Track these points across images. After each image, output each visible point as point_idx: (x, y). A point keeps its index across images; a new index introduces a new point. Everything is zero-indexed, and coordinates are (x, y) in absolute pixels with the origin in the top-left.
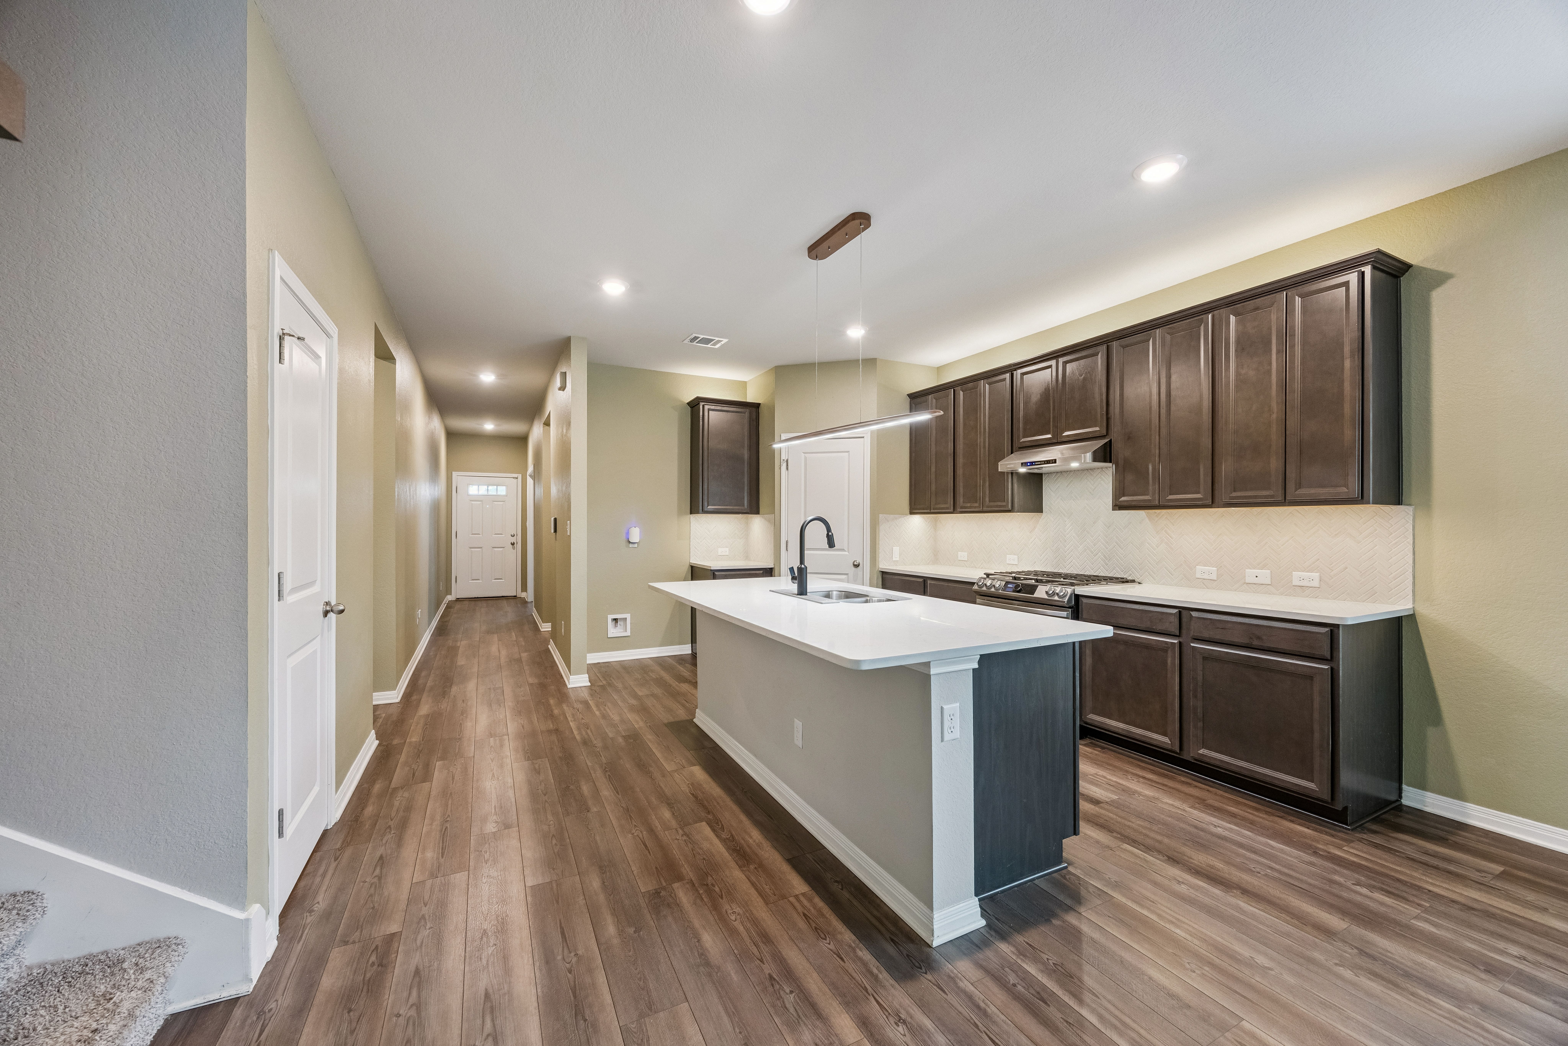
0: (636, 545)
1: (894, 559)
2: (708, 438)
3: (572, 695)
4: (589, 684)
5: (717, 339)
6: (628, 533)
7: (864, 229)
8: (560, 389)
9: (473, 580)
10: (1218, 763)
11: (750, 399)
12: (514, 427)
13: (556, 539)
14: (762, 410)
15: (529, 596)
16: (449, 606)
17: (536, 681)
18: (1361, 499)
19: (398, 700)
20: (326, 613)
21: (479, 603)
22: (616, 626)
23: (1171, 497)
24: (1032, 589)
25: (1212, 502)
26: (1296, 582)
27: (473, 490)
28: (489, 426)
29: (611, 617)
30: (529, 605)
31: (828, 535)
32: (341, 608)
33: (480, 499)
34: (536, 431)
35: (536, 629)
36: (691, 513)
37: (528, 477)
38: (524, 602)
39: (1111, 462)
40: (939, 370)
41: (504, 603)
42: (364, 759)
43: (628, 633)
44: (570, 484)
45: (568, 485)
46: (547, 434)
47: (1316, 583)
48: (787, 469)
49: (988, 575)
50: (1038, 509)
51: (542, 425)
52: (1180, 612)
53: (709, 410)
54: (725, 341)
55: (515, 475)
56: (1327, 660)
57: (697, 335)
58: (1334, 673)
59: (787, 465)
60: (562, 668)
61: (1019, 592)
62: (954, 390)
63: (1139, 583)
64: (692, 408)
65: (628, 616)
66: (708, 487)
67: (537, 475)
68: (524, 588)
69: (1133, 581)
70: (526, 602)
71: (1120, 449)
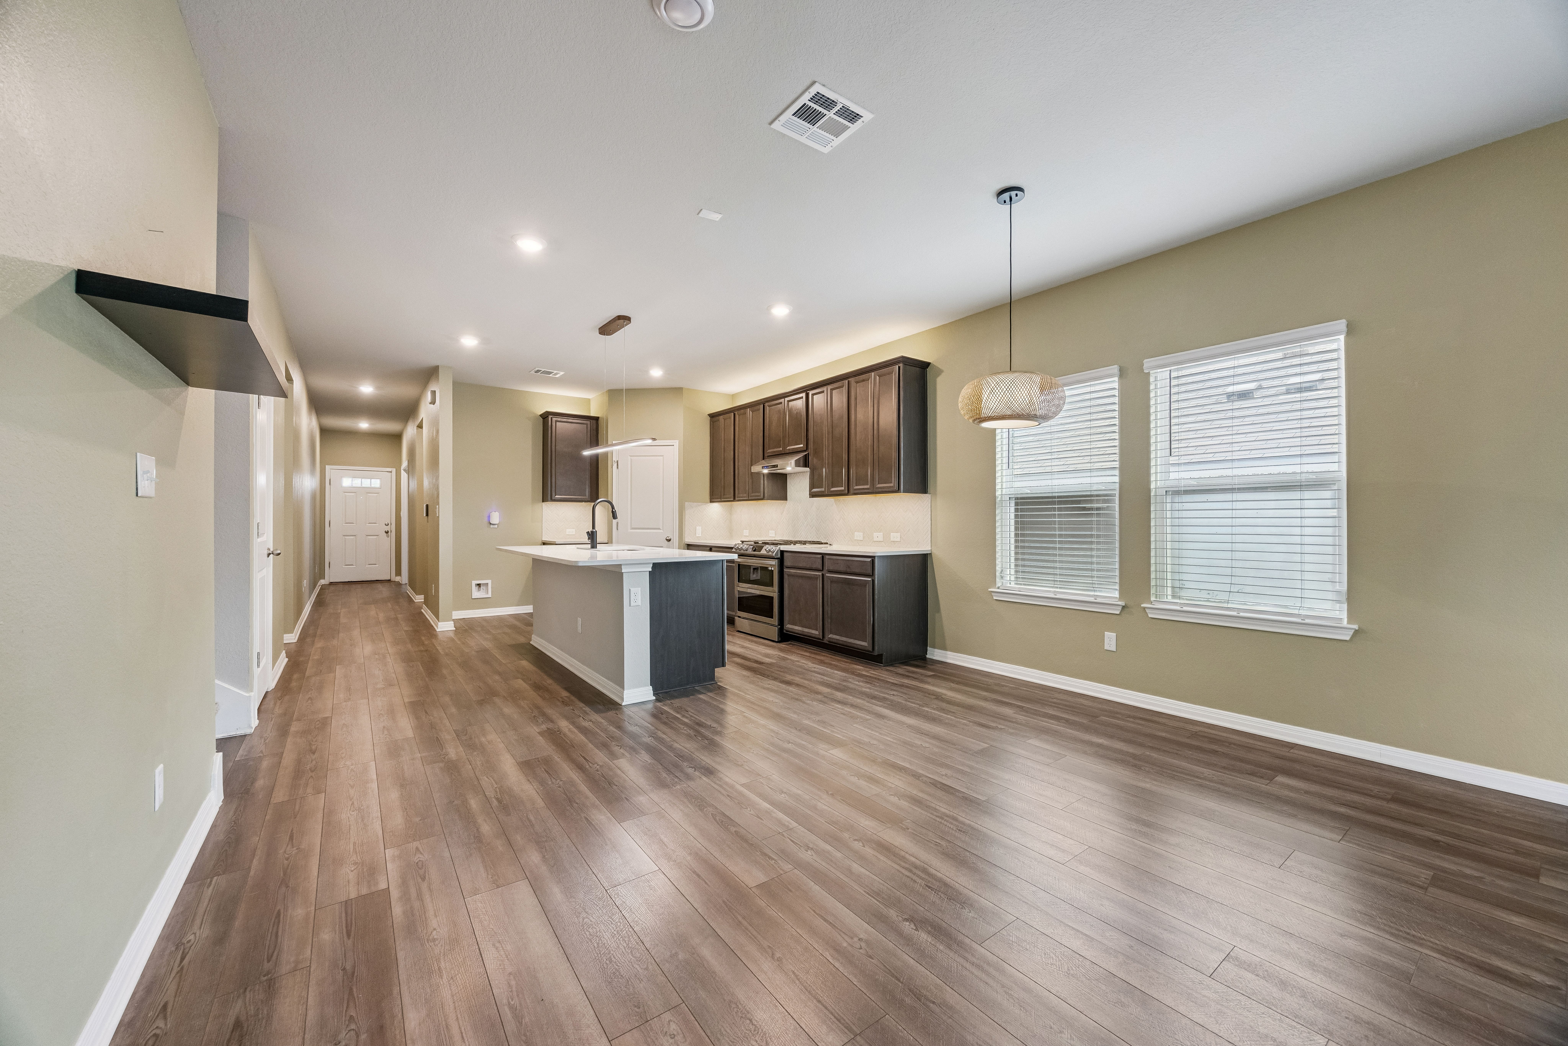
0: (496, 526)
1: (697, 535)
2: (556, 443)
3: (440, 636)
4: (455, 629)
5: (555, 372)
6: (489, 517)
7: (626, 325)
8: (430, 403)
9: (346, 565)
10: (836, 641)
11: (593, 414)
12: (389, 426)
13: (428, 522)
14: (600, 421)
15: (404, 579)
16: (323, 588)
17: (411, 629)
18: (898, 491)
19: (295, 641)
20: (269, 555)
21: (354, 586)
22: (479, 590)
23: (833, 489)
24: (761, 548)
25: (848, 492)
26: (892, 539)
27: (347, 482)
28: (364, 425)
29: (474, 583)
30: (403, 586)
31: (612, 511)
32: (279, 552)
33: (354, 490)
34: (410, 431)
35: (410, 600)
36: (543, 502)
37: (402, 471)
38: (399, 584)
39: (808, 467)
40: (733, 396)
41: (379, 586)
42: (282, 662)
43: (490, 595)
44: (438, 477)
45: (437, 478)
46: (421, 435)
47: (898, 539)
48: (618, 467)
49: (743, 542)
50: (785, 498)
51: (415, 428)
52: (823, 556)
53: (556, 421)
54: (562, 373)
55: (390, 470)
56: (871, 576)
57: (539, 369)
58: (873, 581)
59: (618, 465)
60: (433, 621)
61: (754, 551)
62: (734, 414)
63: (830, 545)
64: (544, 419)
65: (489, 582)
66: (555, 482)
67: (410, 470)
68: (398, 572)
69: (827, 543)
70: (401, 584)
71: (812, 460)
